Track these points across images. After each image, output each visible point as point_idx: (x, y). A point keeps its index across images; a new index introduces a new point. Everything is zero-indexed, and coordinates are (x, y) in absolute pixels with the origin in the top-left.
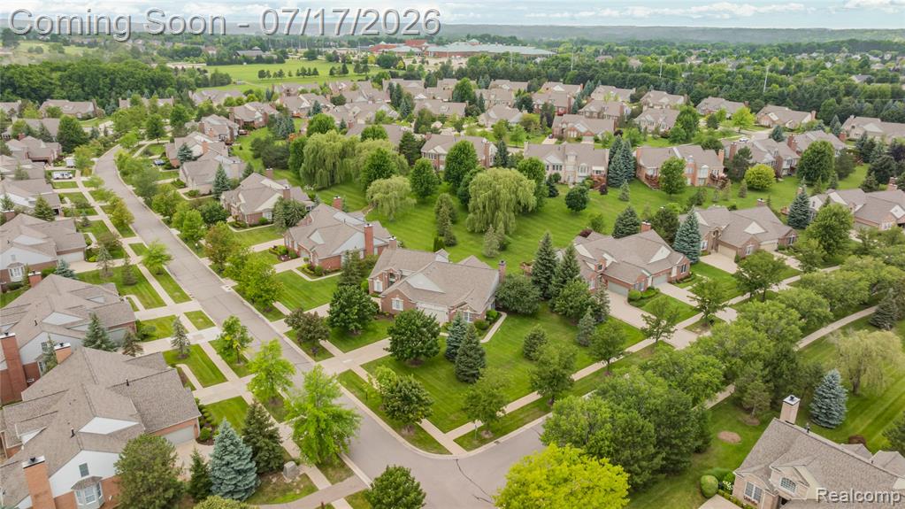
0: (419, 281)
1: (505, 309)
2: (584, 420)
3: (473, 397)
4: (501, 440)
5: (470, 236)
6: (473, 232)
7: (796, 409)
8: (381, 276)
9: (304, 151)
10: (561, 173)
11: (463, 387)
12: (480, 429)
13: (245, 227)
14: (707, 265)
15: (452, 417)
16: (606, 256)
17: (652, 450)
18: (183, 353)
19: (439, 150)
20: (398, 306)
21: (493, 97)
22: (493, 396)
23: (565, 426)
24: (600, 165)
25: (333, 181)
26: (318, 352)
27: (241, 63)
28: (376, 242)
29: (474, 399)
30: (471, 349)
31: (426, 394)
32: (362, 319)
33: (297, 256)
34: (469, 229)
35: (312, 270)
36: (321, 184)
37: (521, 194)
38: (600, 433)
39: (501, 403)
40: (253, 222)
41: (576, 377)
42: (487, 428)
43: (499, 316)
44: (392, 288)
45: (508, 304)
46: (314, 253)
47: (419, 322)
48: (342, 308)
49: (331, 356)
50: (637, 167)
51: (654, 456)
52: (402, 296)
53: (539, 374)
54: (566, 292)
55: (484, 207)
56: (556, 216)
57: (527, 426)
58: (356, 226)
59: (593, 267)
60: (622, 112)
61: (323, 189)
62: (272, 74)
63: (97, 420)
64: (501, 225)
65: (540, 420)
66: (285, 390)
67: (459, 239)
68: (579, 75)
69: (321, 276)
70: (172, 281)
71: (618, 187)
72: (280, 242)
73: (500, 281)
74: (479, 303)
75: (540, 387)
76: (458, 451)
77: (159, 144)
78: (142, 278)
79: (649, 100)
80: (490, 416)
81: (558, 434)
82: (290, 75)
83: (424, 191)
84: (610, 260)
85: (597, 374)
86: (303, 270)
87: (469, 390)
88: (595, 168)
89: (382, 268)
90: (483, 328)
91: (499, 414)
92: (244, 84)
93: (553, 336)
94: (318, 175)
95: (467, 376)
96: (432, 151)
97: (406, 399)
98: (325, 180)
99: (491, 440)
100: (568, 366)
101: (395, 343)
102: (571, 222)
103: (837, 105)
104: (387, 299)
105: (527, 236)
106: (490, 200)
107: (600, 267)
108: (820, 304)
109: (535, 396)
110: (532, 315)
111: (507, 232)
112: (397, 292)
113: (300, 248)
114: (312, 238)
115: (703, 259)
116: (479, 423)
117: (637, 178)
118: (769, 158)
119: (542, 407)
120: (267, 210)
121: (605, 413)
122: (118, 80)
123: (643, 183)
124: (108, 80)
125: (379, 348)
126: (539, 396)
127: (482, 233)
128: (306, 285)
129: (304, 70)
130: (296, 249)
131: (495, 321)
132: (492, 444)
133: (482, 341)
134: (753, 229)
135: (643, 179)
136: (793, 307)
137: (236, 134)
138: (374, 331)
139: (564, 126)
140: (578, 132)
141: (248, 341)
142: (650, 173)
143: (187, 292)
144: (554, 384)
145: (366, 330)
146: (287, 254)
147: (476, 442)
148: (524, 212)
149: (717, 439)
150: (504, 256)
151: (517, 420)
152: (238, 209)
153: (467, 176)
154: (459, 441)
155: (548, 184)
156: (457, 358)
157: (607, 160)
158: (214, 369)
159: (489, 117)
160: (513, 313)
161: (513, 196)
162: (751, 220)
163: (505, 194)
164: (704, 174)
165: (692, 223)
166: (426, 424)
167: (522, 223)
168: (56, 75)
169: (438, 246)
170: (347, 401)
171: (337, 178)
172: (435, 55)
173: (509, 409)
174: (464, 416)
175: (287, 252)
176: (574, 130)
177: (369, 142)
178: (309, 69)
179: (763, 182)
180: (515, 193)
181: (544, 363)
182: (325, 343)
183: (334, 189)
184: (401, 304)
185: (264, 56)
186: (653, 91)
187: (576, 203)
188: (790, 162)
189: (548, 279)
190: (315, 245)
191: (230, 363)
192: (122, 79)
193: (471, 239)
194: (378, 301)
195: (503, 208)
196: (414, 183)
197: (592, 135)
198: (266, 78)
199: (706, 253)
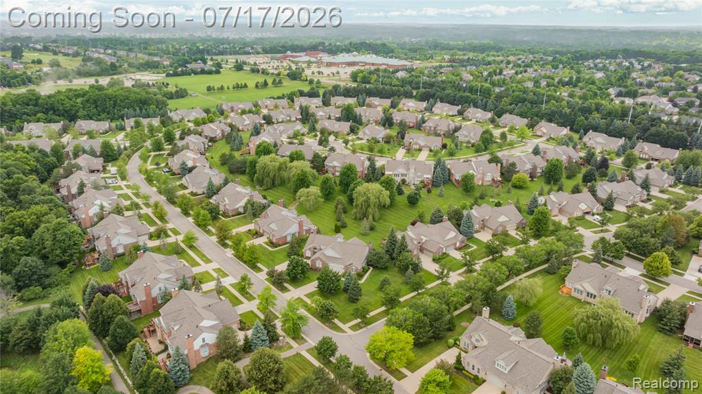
0: (330, 252)
1: (371, 265)
2: (401, 318)
3: (357, 309)
4: (368, 327)
5: (353, 221)
6: (356, 219)
7: (488, 312)
8: (310, 249)
9: (257, 168)
10: (406, 178)
11: (351, 304)
12: (360, 322)
13: (230, 217)
14: (476, 239)
15: (348, 318)
16: (422, 237)
17: (427, 329)
18: (220, 290)
19: (335, 163)
20: (319, 265)
21: (367, 114)
22: (365, 308)
23: (394, 320)
24: (429, 174)
25: (273, 184)
26: (283, 289)
27: (190, 75)
28: (305, 228)
29: (357, 310)
30: (356, 287)
31: (336, 308)
32: (303, 272)
33: (262, 235)
34: (353, 217)
35: (272, 244)
36: (267, 186)
37: (381, 200)
38: (408, 323)
39: (368, 312)
40: (234, 213)
41: (402, 299)
42: (362, 322)
43: (369, 269)
44: (316, 256)
45: (374, 263)
46: (273, 235)
47: (331, 275)
48: (294, 268)
49: (289, 290)
50: (450, 174)
51: (429, 331)
52: (321, 260)
53: (385, 298)
54: (401, 258)
55: (362, 205)
56: (402, 207)
57: (380, 321)
58: (293, 218)
59: (416, 243)
60: (449, 128)
61: (269, 189)
62: (216, 88)
63: (205, 321)
64: (371, 217)
65: (386, 319)
66: (273, 307)
67: (348, 223)
68: (425, 93)
69: (276, 247)
70: (199, 252)
71: (439, 187)
72: (251, 227)
73: (369, 252)
74: (359, 264)
75: (386, 304)
76: (350, 332)
77: (160, 155)
78: (184, 250)
79: (469, 115)
80: (363, 317)
81: (390, 323)
82: (228, 88)
83: (328, 194)
84: (424, 239)
85: (413, 297)
86: (267, 244)
87: (354, 306)
88: (426, 176)
89: (310, 244)
90: (360, 276)
91: (368, 316)
92: (197, 96)
93: (395, 279)
94: (265, 181)
95: (353, 300)
96: (331, 164)
97: (328, 310)
98: (269, 185)
99: (364, 327)
100: (398, 295)
101: (320, 284)
102: (410, 211)
103: (585, 121)
104: (314, 262)
105: (385, 220)
106: (365, 202)
107: (420, 243)
108: (519, 263)
109: (384, 308)
110: (385, 269)
111: (374, 220)
112: (318, 258)
113: (264, 231)
114: (271, 226)
115: (476, 235)
116: (359, 320)
117: (451, 181)
118: (528, 166)
119: (386, 313)
120: (240, 207)
121: (411, 315)
122: (118, 102)
123: (454, 184)
124: (112, 102)
125: (312, 286)
126: (386, 309)
127: (360, 219)
128: (271, 253)
129: (237, 84)
130: (262, 232)
131: (367, 271)
132: (364, 329)
133: (360, 282)
134: (502, 219)
135: (454, 181)
136: (504, 265)
137: (207, 146)
138: (308, 278)
139: (411, 141)
140: (420, 145)
141: (251, 284)
142: (457, 178)
143: (210, 258)
144: (392, 302)
145: (305, 278)
146: (257, 234)
147: (358, 328)
148: (383, 207)
149: (460, 325)
150: (373, 234)
151: (375, 319)
152: (225, 206)
153: (352, 185)
154: (351, 328)
155: (397, 187)
156: (349, 291)
157: (433, 170)
158: (237, 298)
159: (365, 133)
160: (375, 267)
161: (377, 200)
162: (501, 214)
163: (373, 199)
164: (488, 178)
165: (469, 217)
166: (336, 321)
167: (382, 212)
168: (79, 100)
169: (337, 230)
170: (302, 312)
171: (276, 183)
172: (327, 65)
173: (372, 314)
174: (352, 317)
175: (257, 233)
176: (416, 144)
177: (295, 163)
178: (241, 84)
179: (521, 183)
180: (378, 198)
181: (388, 294)
182: (286, 285)
183: (275, 189)
184: (321, 263)
185: (206, 69)
186: (472, 108)
187: (413, 201)
188: (541, 168)
189: (393, 249)
190: (274, 230)
191: (243, 295)
192: (121, 101)
193: (354, 223)
194: (309, 262)
195: (372, 207)
196: (322, 189)
197: (428, 147)
198: (212, 91)
199: (477, 232)
